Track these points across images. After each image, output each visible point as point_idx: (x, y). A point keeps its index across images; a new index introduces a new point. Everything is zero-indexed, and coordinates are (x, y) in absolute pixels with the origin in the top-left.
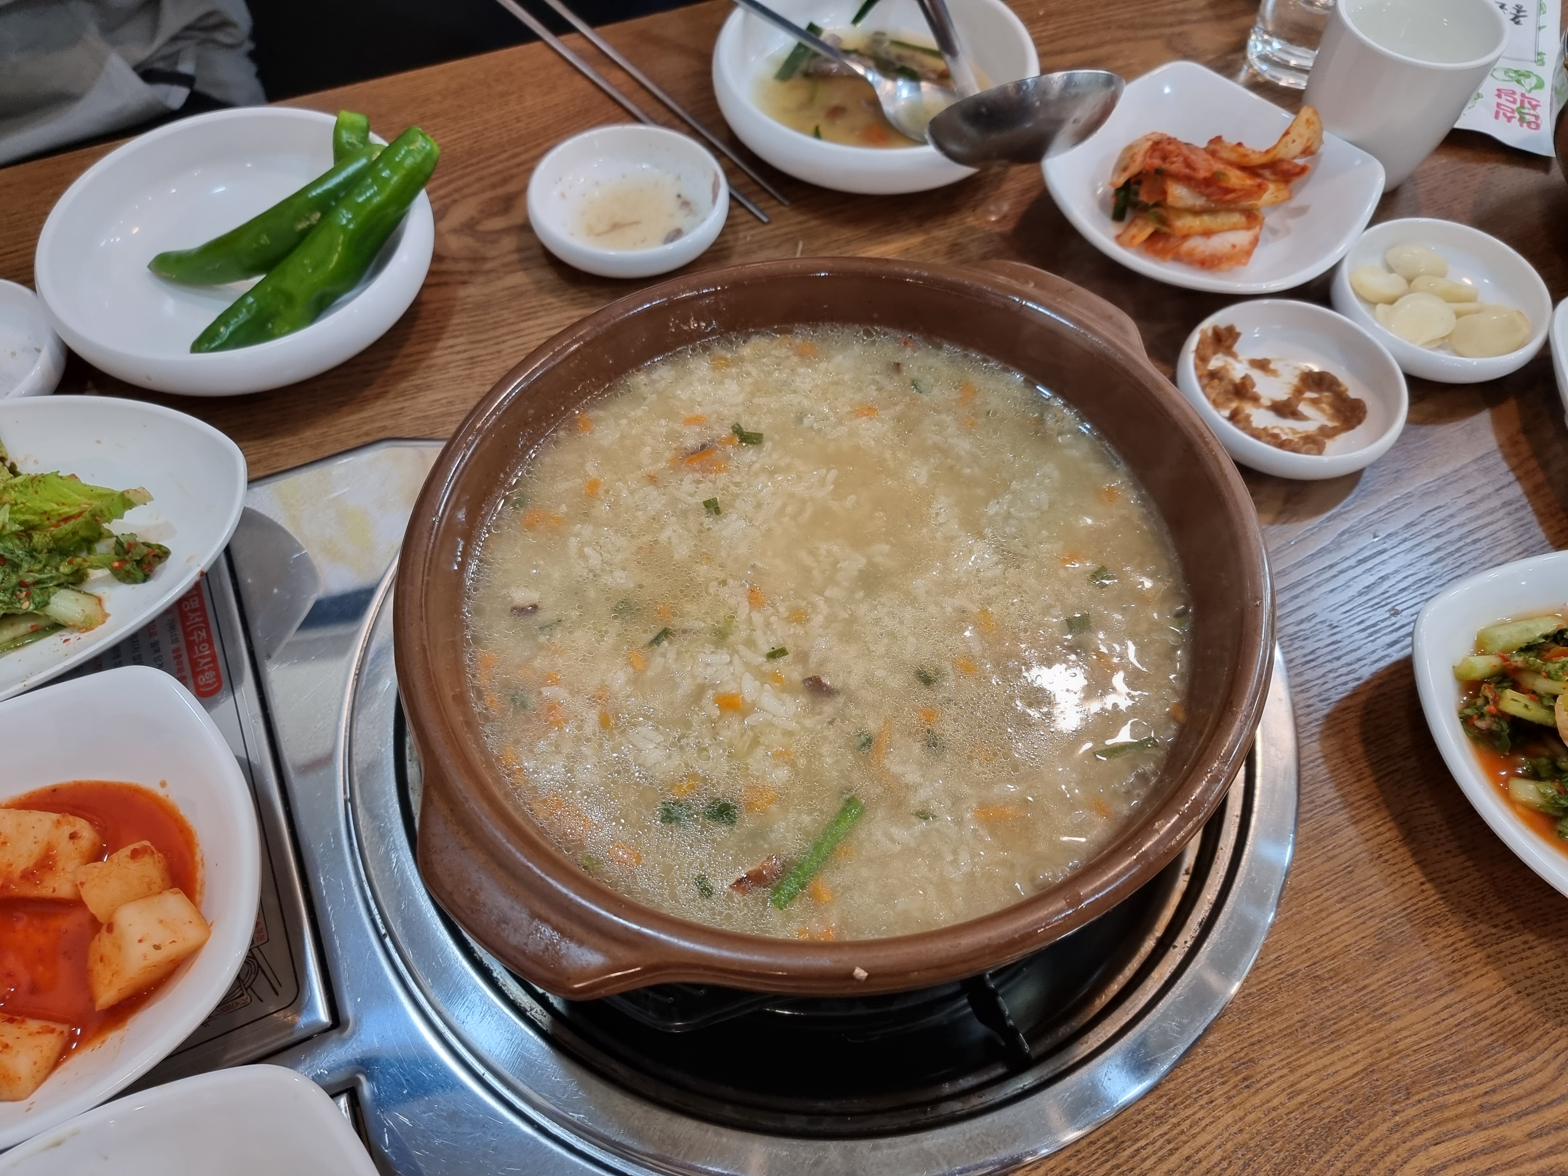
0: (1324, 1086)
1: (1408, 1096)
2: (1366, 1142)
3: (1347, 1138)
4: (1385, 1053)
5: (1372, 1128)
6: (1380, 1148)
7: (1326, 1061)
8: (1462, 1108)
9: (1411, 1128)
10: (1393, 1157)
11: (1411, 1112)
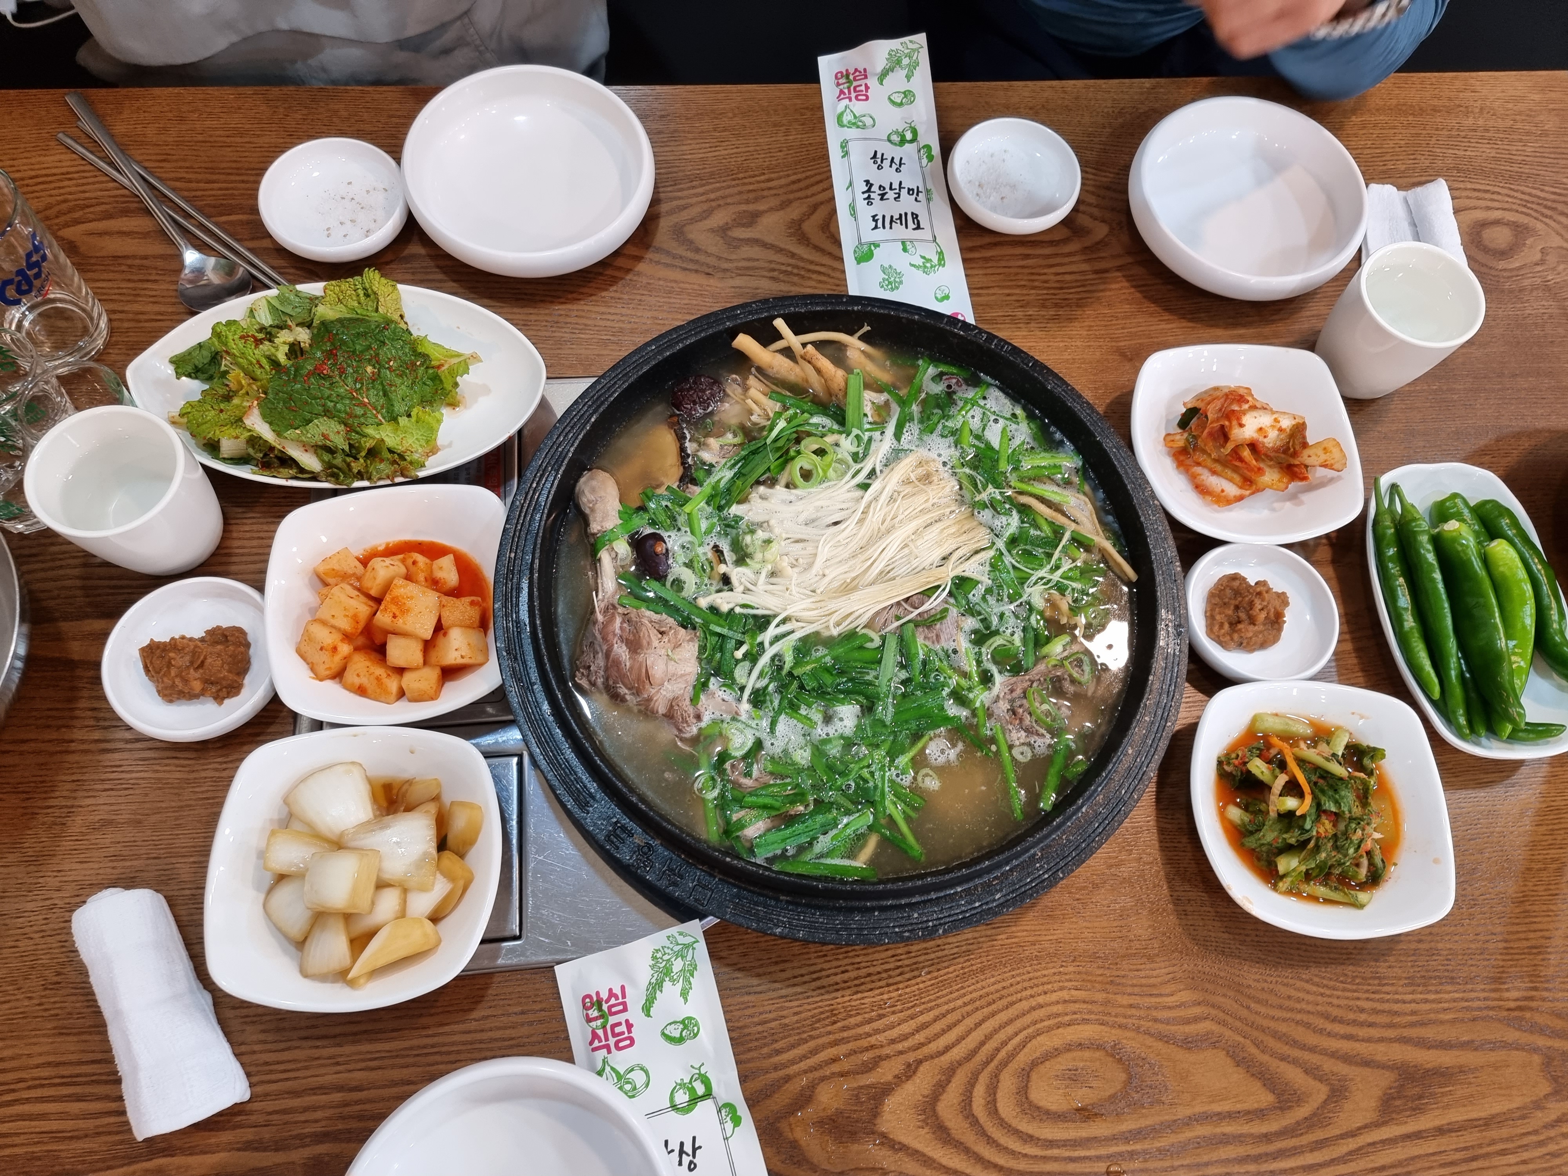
0: (1030, 939)
1: (1073, 961)
2: (1039, 974)
3: (1029, 969)
4: (1072, 936)
5: (1047, 969)
6: (1045, 979)
7: (1038, 928)
8: (1099, 979)
9: (1067, 977)
10: (1050, 986)
11: (1071, 969)
